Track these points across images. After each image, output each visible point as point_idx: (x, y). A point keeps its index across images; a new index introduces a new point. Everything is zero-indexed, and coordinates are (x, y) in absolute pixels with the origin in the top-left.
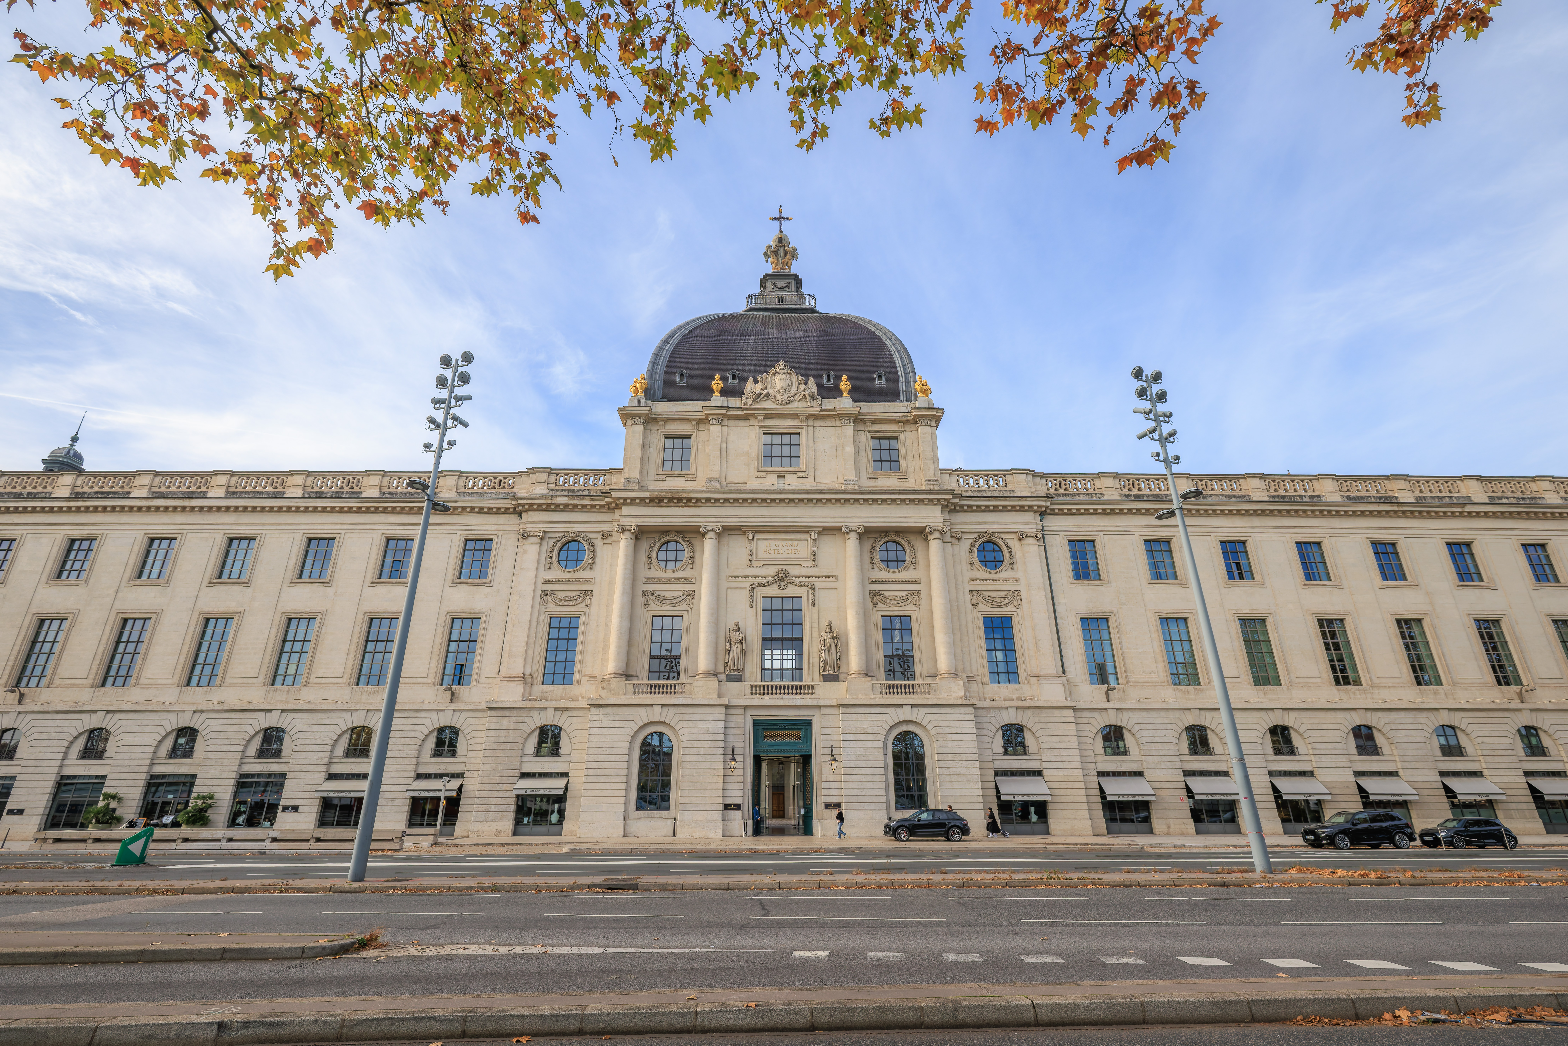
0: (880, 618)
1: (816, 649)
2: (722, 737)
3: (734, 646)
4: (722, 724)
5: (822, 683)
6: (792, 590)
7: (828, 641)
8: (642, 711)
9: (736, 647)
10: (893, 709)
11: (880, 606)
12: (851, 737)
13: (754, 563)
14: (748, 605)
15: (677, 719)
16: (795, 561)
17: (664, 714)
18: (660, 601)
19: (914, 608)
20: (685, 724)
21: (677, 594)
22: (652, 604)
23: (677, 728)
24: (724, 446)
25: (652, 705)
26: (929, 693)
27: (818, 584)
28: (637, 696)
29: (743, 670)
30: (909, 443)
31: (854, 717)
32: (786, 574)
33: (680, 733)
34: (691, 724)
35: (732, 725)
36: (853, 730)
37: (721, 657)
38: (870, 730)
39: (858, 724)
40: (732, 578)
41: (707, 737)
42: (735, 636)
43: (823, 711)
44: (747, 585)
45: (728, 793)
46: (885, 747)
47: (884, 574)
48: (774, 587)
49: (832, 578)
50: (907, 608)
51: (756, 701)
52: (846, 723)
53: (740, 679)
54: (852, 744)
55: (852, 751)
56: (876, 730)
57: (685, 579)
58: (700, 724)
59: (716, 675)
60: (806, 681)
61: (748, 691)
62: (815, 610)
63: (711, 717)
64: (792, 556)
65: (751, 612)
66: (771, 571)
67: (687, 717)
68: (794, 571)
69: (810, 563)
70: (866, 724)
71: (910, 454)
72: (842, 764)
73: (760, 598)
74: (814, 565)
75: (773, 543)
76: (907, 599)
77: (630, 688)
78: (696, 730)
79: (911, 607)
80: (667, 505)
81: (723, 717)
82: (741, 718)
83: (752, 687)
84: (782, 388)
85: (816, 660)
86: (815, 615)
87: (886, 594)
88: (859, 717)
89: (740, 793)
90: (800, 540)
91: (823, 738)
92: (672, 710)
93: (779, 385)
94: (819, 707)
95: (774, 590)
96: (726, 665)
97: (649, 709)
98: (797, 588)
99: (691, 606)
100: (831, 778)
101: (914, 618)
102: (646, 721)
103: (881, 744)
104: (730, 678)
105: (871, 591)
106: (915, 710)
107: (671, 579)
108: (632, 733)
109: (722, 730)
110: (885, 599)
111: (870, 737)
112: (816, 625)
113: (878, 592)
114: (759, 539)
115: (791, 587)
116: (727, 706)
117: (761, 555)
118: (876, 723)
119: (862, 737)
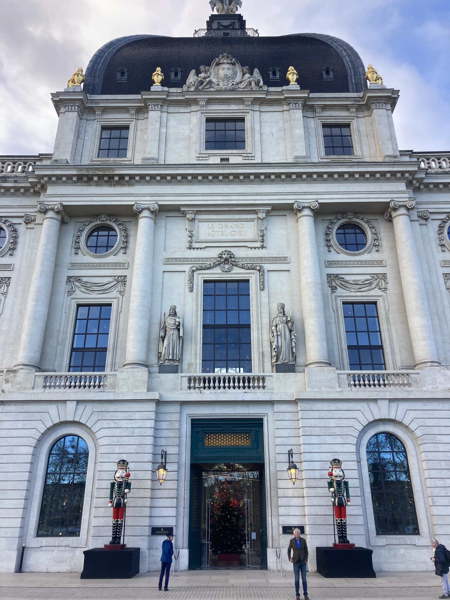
0: (340, 305)
1: (266, 336)
2: (150, 440)
3: (170, 333)
4: (151, 423)
5: (275, 374)
6: (237, 273)
7: (280, 326)
8: (52, 409)
9: (172, 334)
10: (365, 404)
11: (340, 291)
12: (315, 440)
13: (195, 245)
14: (187, 290)
15: (95, 418)
16: (242, 243)
17: (79, 413)
18: (87, 288)
19: (380, 293)
20: (105, 424)
21: (105, 280)
22: (77, 291)
23: (94, 429)
24: (164, 130)
25: (65, 401)
26: (409, 385)
27: (267, 267)
28: (47, 390)
29: (180, 360)
30: (362, 128)
31: (316, 414)
32: (231, 255)
33: (98, 435)
34: (112, 425)
35: (164, 425)
36: (317, 431)
37: (154, 347)
38: (337, 431)
39: (322, 423)
40: (169, 261)
41: (131, 440)
42: (170, 321)
43: (277, 408)
44: (187, 268)
45: (157, 512)
46: (358, 452)
47: (342, 257)
48: (218, 270)
49: (284, 260)
50: (372, 293)
51: (194, 396)
52: (307, 422)
53: (175, 370)
54: (315, 448)
55: (317, 457)
56: (346, 431)
57: (116, 264)
58: (124, 424)
59: (147, 366)
60: (256, 372)
61: (186, 384)
62: (264, 294)
63: (137, 416)
64: (237, 237)
65: (190, 297)
66: (214, 253)
67: (108, 416)
68: (239, 253)
69: (258, 244)
70: (332, 423)
71: (364, 139)
72: (304, 475)
73: (201, 283)
74: (263, 247)
75: (216, 224)
76: (370, 284)
77: (40, 381)
78: (117, 432)
79: (376, 292)
80: (97, 184)
81: (152, 415)
82: (176, 417)
83: (190, 380)
84: (226, 76)
85: (267, 349)
86: (265, 300)
87: (347, 278)
88: (323, 414)
89: (172, 512)
90: (247, 220)
91: (278, 441)
92: (89, 408)
93: (222, 73)
94: (272, 403)
95: (216, 274)
96: (159, 355)
97: (61, 406)
98: (243, 271)
99: (121, 293)
100: (290, 493)
101: (380, 304)
102: (57, 421)
103: (353, 449)
104: (163, 369)
105: (329, 275)
106: (394, 405)
107: (100, 264)
108: (38, 435)
109: (151, 432)
110: (345, 284)
111: (339, 440)
112: (265, 310)
113: (337, 276)
114: (201, 221)
115: (236, 270)
116: (159, 402)
117: (202, 237)
118: (345, 423)
119: (329, 439)
